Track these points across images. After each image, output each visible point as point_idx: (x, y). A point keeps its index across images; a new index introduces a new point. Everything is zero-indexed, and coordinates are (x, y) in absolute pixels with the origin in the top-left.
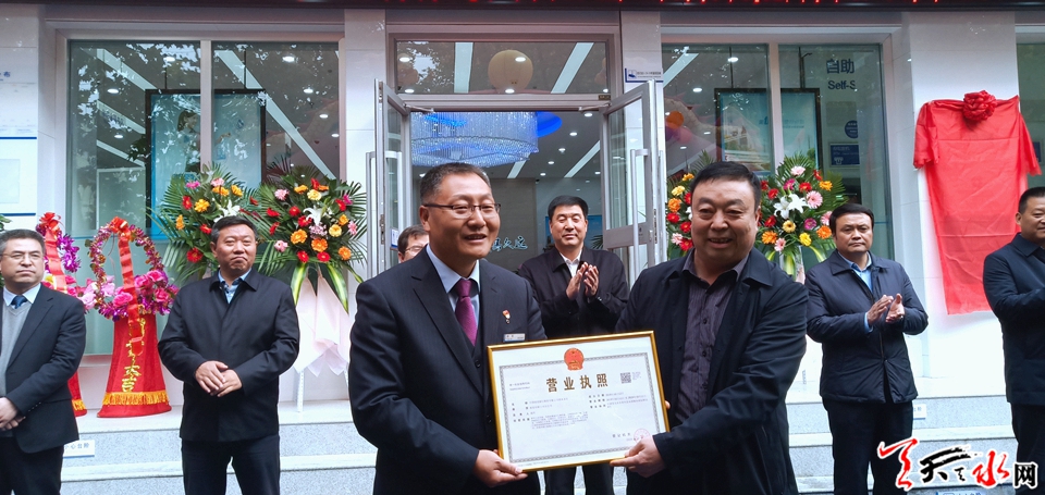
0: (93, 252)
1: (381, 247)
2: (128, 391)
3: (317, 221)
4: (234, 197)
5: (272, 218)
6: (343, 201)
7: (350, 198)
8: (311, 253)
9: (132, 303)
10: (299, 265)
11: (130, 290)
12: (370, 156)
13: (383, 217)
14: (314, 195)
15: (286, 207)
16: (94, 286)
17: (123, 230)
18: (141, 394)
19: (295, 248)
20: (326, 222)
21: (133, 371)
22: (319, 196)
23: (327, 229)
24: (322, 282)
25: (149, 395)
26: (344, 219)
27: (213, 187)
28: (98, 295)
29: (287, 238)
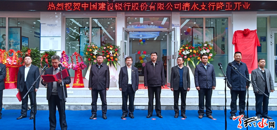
0: (72, 58)
1: (123, 58)
2: (77, 84)
3: (111, 53)
4: (96, 49)
5: (103, 53)
6: (116, 49)
7: (117, 49)
8: (110, 59)
9: (78, 68)
10: (108, 62)
11: (78, 65)
12: (121, 41)
13: (123, 53)
14: (111, 48)
15: (106, 50)
16: (71, 64)
17: (77, 54)
18: (80, 84)
19: (107, 58)
20: (113, 53)
21: (78, 80)
22: (112, 48)
23: (113, 55)
24: (112, 65)
25: (81, 84)
26: (116, 53)
27: (92, 46)
28: (72, 66)
29: (106, 57)
